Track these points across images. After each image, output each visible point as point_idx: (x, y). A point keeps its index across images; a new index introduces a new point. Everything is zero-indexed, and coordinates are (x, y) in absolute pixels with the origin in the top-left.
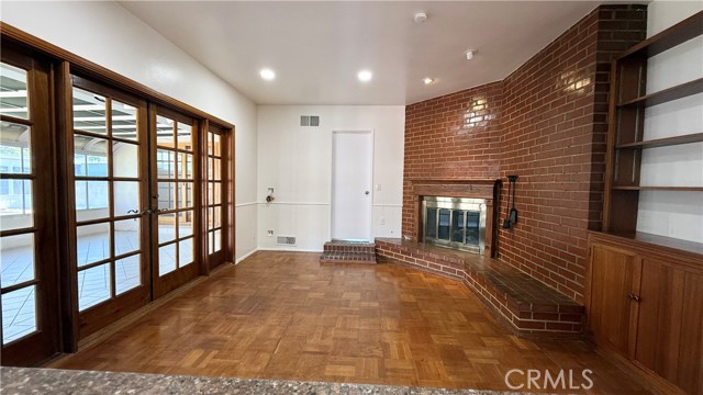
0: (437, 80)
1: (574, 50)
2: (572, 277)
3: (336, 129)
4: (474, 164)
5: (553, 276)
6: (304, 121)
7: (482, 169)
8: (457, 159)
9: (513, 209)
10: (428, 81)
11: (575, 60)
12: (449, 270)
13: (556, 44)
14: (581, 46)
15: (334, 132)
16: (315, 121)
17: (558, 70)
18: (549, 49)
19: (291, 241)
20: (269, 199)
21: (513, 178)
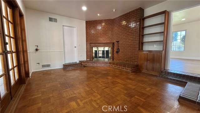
0: (101, 15)
1: (134, 15)
2: (135, 60)
3: (64, 25)
4: (107, 38)
5: (130, 61)
6: (51, 19)
7: (109, 40)
8: (102, 37)
9: (118, 49)
10: (99, 15)
11: (134, 17)
12: (105, 65)
13: (129, 13)
14: (136, 14)
15: (63, 26)
16: (55, 20)
17: (130, 18)
18: (127, 14)
19: (48, 66)
20: (37, 50)
21: (118, 42)
